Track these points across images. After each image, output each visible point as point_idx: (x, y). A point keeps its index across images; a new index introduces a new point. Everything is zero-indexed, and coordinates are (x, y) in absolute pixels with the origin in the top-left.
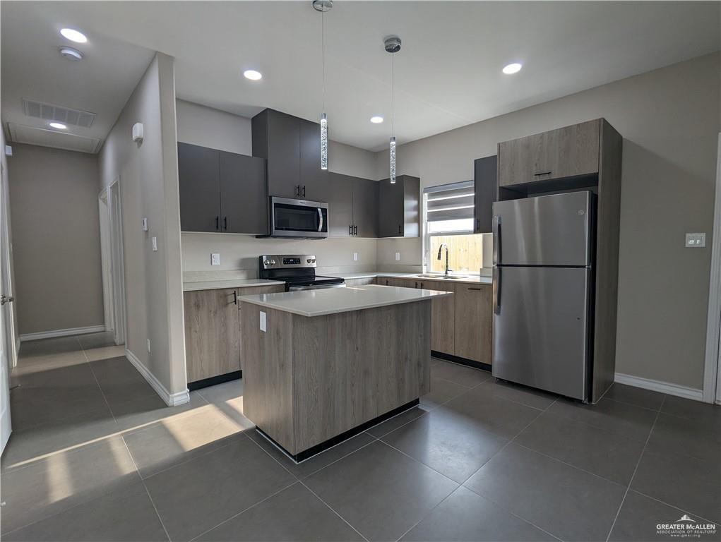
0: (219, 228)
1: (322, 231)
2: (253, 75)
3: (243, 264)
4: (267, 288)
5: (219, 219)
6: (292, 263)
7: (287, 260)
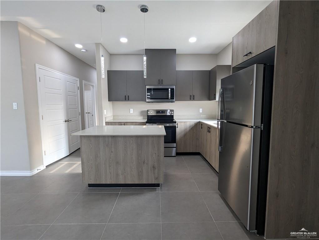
0: (126, 100)
1: (171, 99)
2: (124, 40)
3: (142, 113)
4: (138, 123)
5: (126, 96)
6: (161, 113)
7: (158, 112)
